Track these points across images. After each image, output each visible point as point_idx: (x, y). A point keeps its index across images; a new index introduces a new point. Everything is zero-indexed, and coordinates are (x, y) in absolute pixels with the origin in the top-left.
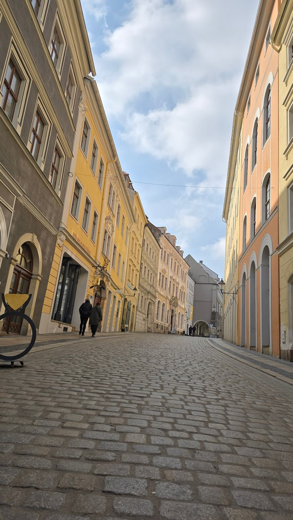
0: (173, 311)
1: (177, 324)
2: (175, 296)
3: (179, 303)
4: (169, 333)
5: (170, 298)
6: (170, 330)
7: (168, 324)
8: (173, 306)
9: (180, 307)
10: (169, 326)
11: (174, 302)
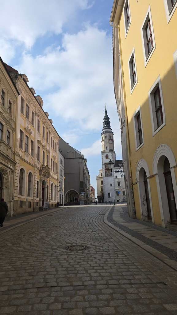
0: (44, 182)
1: (50, 196)
2: (45, 164)
3: (51, 173)
4: (41, 209)
5: (39, 166)
6: (41, 205)
7: (38, 199)
8: (44, 176)
9: (52, 177)
10: (40, 200)
11: (45, 172)
